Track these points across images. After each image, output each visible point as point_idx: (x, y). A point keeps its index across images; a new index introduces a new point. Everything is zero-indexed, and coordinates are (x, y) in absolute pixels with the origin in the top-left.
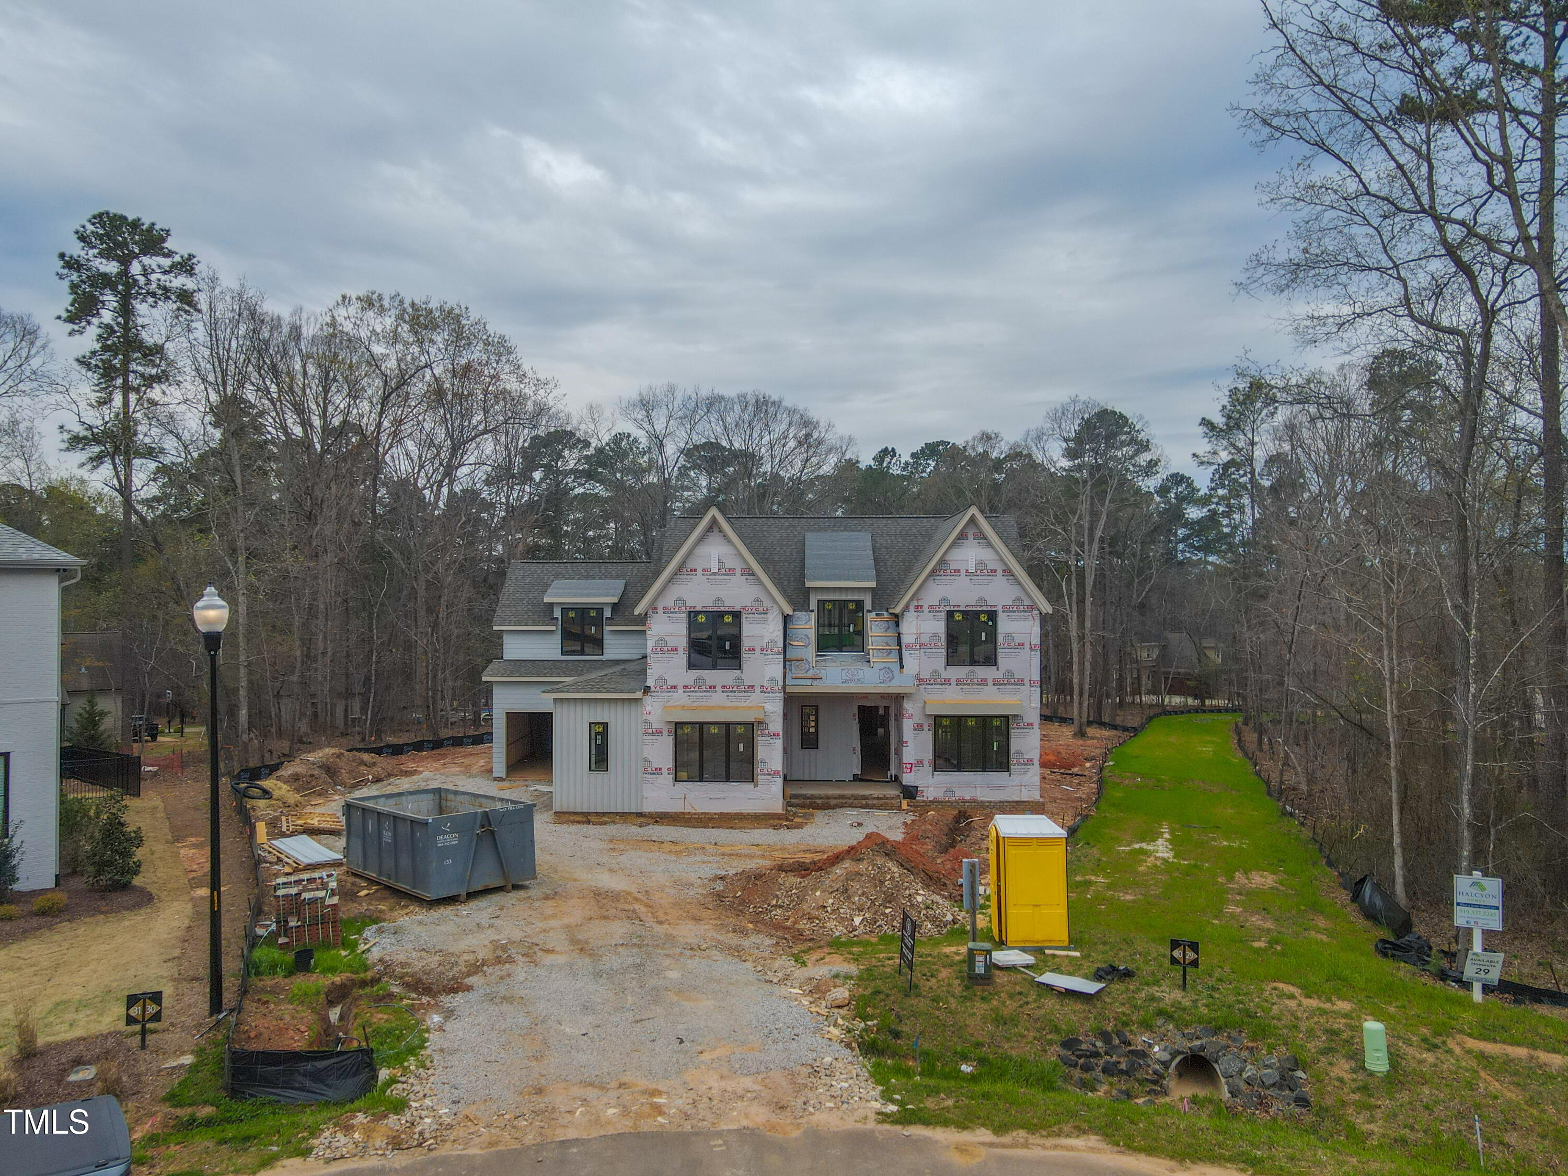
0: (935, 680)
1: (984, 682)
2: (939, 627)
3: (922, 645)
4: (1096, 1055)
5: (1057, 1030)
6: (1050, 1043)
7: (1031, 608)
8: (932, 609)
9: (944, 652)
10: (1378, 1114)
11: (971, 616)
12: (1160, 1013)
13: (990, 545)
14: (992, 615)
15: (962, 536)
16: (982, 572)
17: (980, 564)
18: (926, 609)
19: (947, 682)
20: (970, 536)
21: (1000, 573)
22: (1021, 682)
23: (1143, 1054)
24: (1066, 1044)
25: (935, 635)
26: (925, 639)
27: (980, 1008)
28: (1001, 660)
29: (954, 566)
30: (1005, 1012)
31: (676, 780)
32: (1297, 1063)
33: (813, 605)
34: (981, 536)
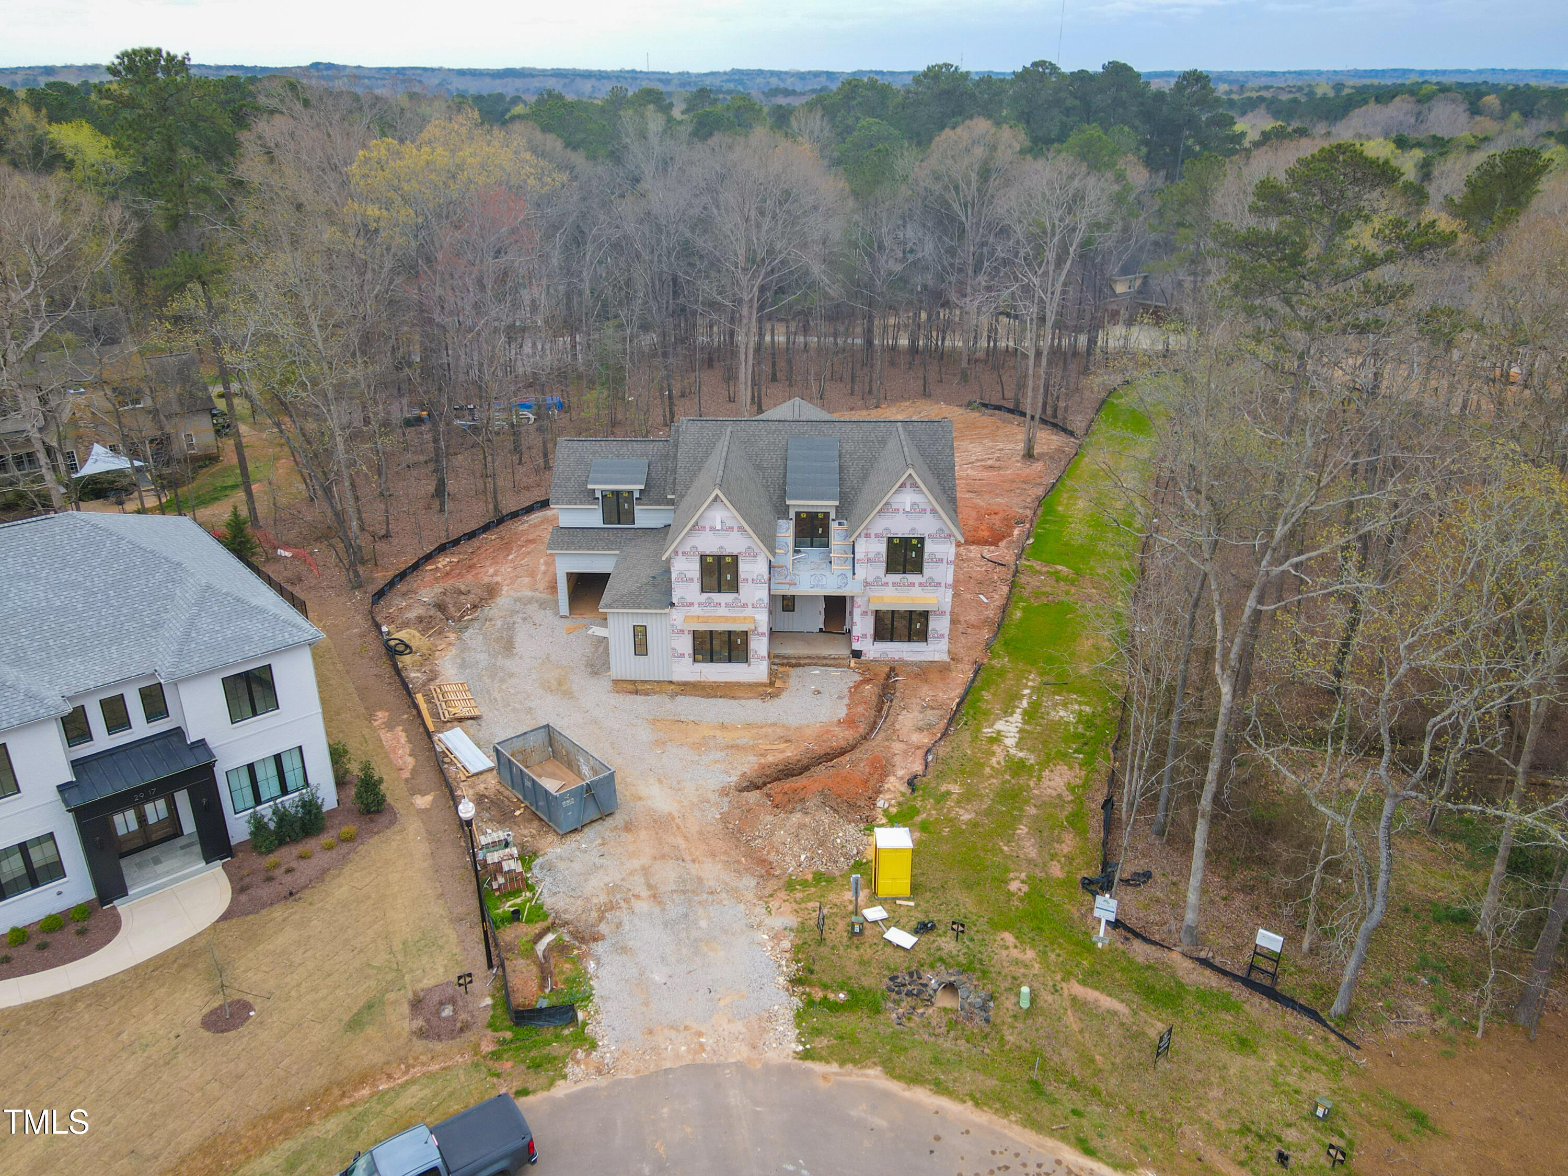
0: (878, 583)
1: (913, 584)
2: (882, 548)
3: (869, 560)
4: (904, 985)
5: (889, 968)
6: (884, 976)
7: (950, 536)
8: (877, 536)
9: (885, 565)
10: (1016, 1031)
11: (905, 541)
12: (941, 960)
13: (921, 492)
14: (921, 540)
15: (903, 485)
16: (916, 510)
17: (914, 504)
18: (873, 536)
19: (886, 584)
20: (908, 485)
21: (928, 511)
22: (939, 585)
23: (925, 985)
24: (893, 979)
25: (879, 553)
26: (871, 555)
27: (855, 953)
28: (925, 570)
29: (894, 507)
30: (866, 958)
31: (695, 661)
32: (992, 997)
33: (792, 515)
34: (915, 485)
